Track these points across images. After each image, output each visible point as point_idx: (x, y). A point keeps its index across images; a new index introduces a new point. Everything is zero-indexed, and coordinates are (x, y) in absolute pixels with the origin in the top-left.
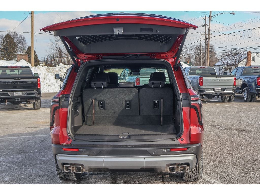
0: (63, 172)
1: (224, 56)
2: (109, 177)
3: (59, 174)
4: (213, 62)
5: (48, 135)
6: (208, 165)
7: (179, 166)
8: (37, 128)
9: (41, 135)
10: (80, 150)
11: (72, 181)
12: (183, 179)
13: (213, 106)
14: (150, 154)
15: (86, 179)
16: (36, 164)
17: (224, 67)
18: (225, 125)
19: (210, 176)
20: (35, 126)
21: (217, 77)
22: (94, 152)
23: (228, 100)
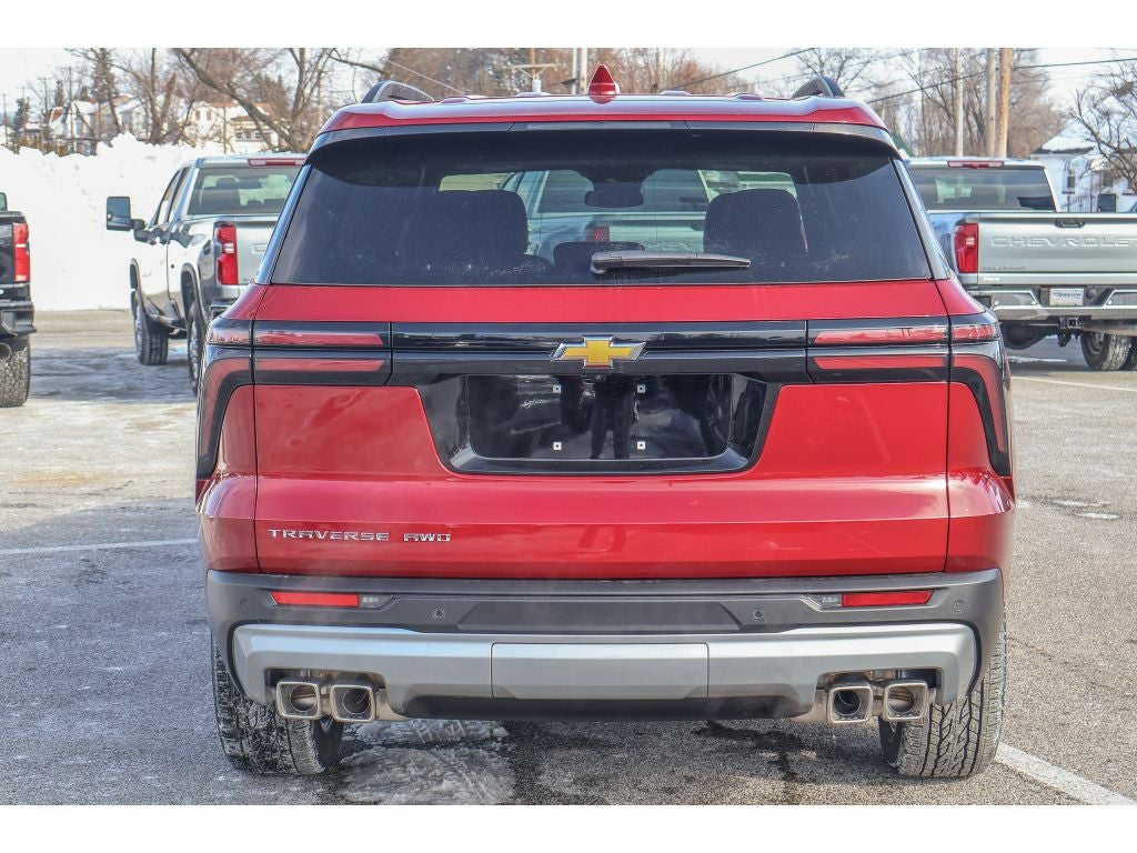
0: (252, 725)
1: (1093, 98)
2: (492, 757)
3: (229, 735)
4: (1032, 130)
5: (107, 546)
6: (1027, 703)
7: (884, 687)
8: (38, 510)
9: (71, 544)
10: (365, 600)
11: (296, 777)
12: (895, 770)
13: (1039, 393)
14: (738, 622)
15: (369, 766)
16: (79, 695)
17: (1098, 162)
18: (1107, 495)
19: (1038, 756)
20: (21, 499)
21: (1058, 223)
22: (439, 613)
23: (1122, 358)
